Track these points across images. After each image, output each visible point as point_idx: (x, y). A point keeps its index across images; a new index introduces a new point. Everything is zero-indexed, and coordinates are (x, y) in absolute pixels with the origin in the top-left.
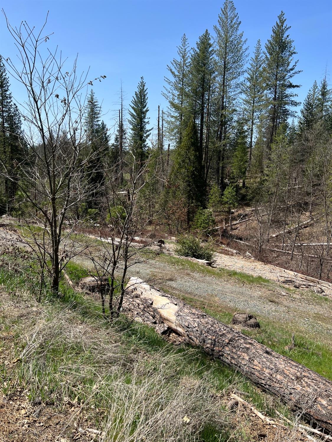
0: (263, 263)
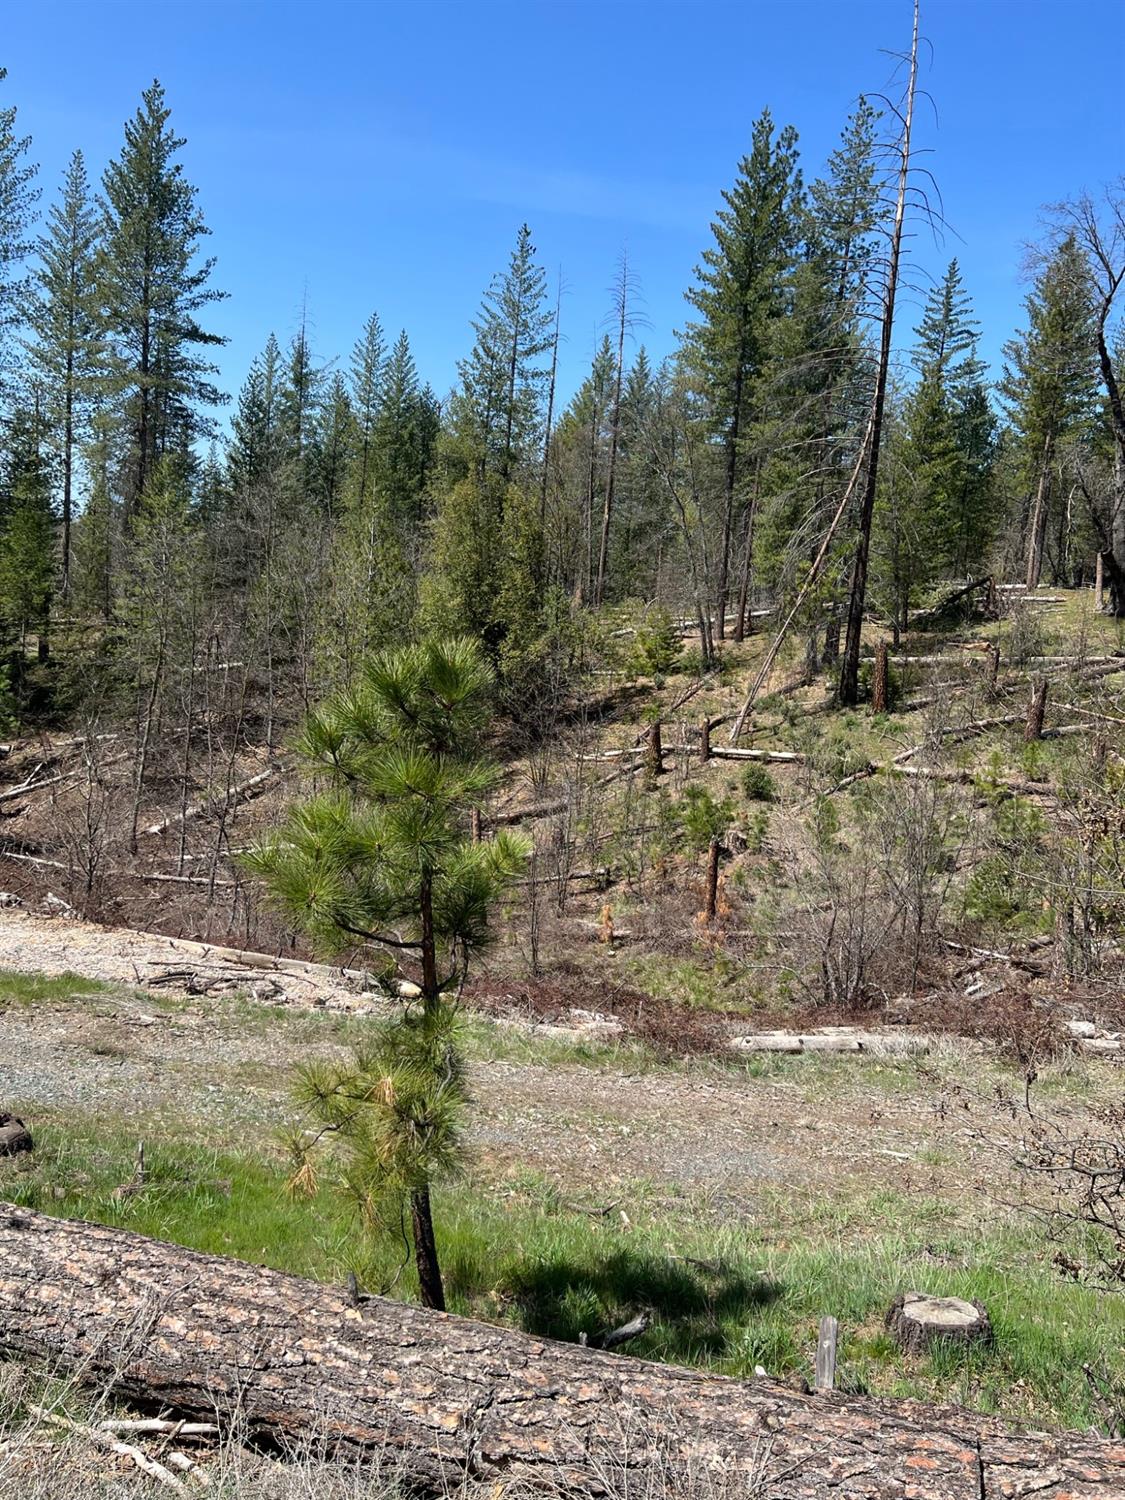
0: (100, 926)
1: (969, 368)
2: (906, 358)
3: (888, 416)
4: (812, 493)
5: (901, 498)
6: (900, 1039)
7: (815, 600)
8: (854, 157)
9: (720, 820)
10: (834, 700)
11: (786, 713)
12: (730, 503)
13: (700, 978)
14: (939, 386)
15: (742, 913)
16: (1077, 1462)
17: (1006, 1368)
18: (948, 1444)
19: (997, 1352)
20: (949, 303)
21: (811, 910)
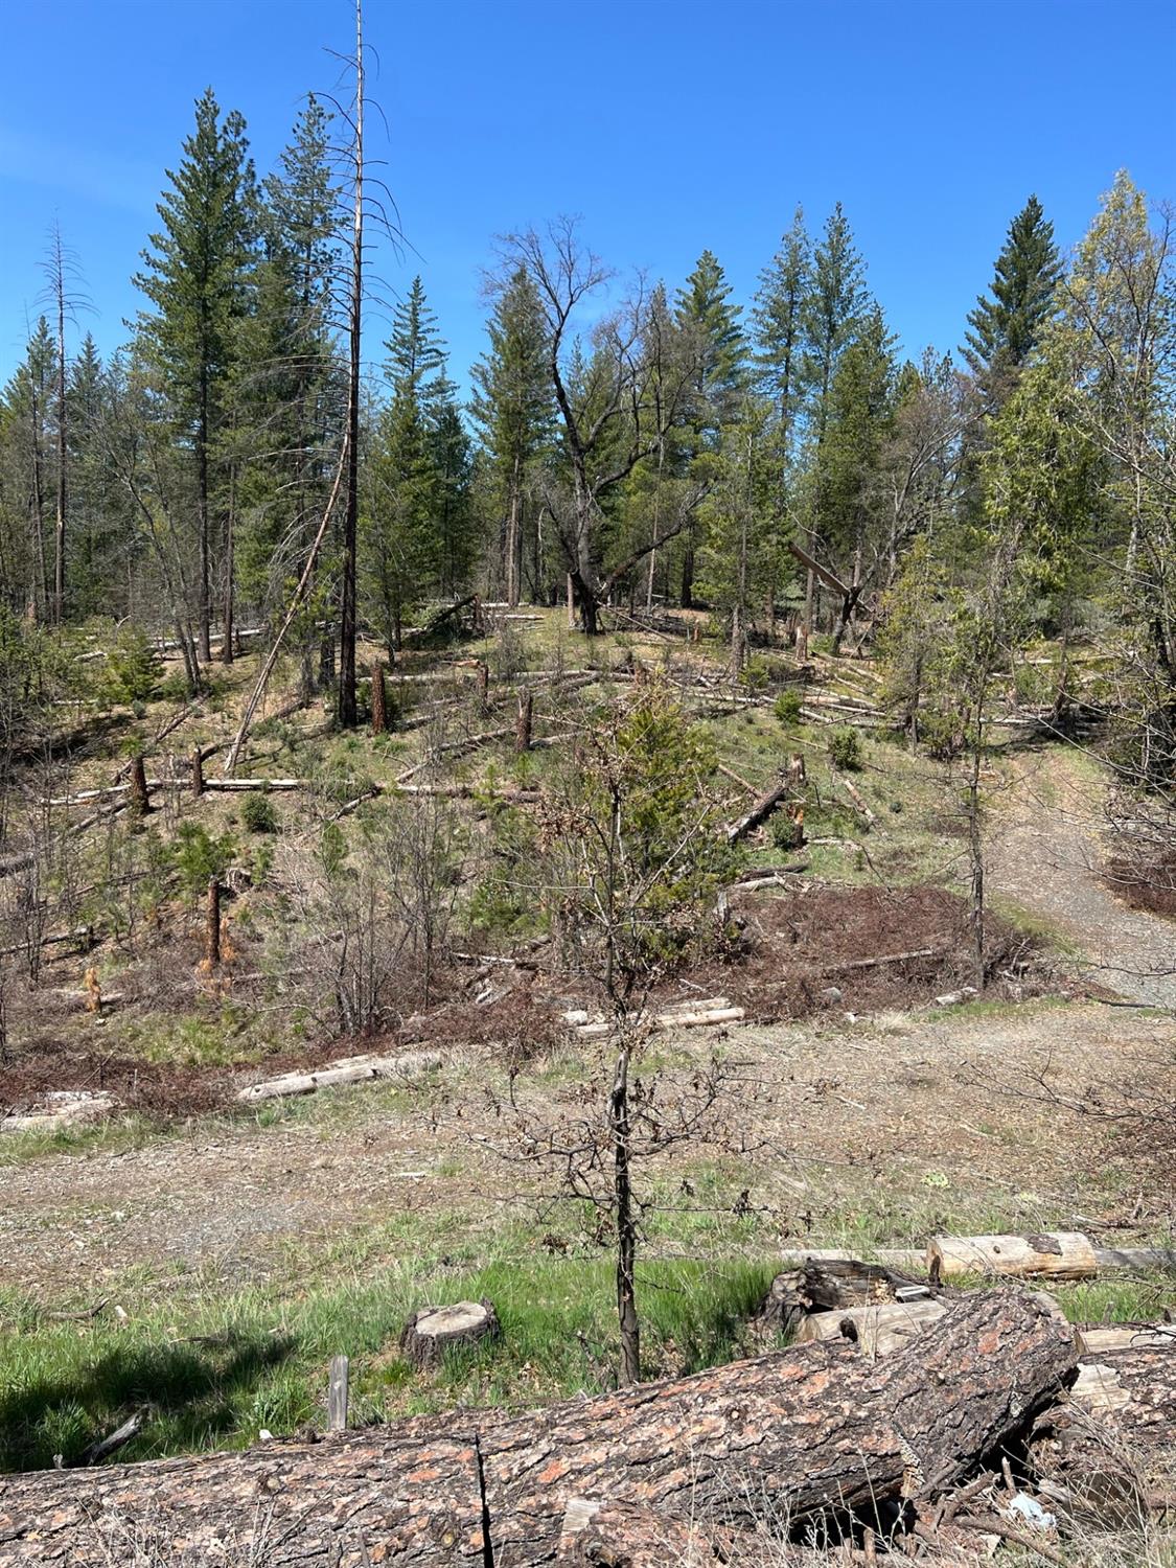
1: (440, 387)
2: (379, 373)
3: (366, 430)
4: (293, 506)
5: (385, 515)
6: (414, 1058)
7: (306, 618)
8: (308, 156)
9: (218, 857)
10: (334, 722)
11: (285, 737)
12: (205, 514)
13: (207, 1032)
14: (413, 404)
15: (250, 954)
16: (564, 1429)
17: (514, 1356)
18: (449, 1449)
19: (504, 1343)
20: (416, 320)
21: (322, 942)
